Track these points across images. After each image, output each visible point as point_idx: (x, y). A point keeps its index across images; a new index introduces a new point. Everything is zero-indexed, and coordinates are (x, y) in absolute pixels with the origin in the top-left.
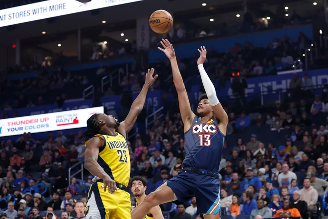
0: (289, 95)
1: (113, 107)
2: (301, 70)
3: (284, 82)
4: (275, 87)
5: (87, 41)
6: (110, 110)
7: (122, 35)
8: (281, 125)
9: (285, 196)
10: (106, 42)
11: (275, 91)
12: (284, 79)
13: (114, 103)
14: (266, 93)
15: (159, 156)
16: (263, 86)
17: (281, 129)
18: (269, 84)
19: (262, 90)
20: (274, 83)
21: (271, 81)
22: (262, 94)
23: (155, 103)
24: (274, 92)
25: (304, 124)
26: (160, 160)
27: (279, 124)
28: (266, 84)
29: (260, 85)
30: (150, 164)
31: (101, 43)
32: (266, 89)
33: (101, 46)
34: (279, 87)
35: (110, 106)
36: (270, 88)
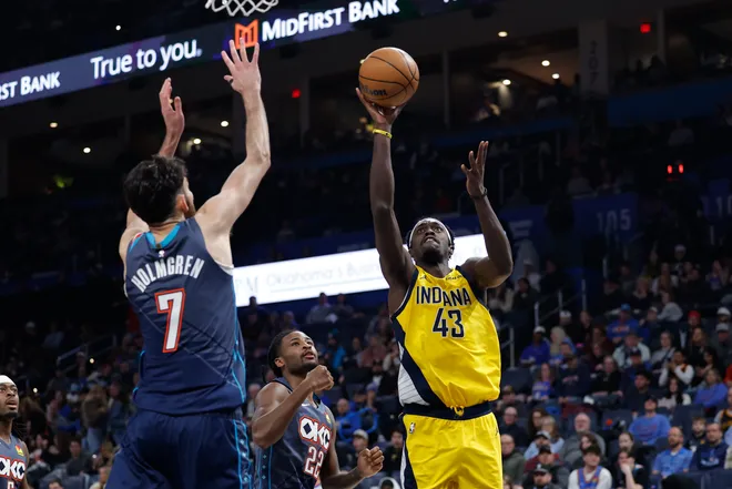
1: (526, 233)
5: (464, 81)
6: (521, 239)
7: (546, 63)
10: (507, 82)
23: (624, 222)
26: (638, 353)
30: (615, 363)
31: (497, 84)
33: (496, 91)
35: (519, 229)
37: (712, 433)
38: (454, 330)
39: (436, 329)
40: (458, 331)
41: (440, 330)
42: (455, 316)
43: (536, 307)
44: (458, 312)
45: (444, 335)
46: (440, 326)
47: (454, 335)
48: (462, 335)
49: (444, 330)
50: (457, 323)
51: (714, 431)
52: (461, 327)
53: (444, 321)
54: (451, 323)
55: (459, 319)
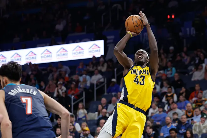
37: (184, 119)
38: (140, 82)
39: (135, 81)
40: (142, 83)
41: (136, 82)
42: (142, 78)
43: (115, 70)
44: (144, 77)
45: (137, 84)
46: (136, 80)
47: (140, 84)
48: (143, 84)
49: (137, 82)
50: (142, 80)
51: (184, 118)
52: (144, 82)
53: (138, 79)
54: (140, 80)
55: (144, 79)
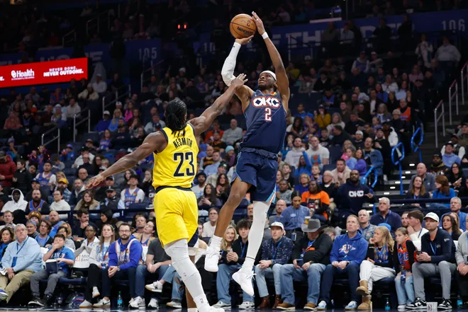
0: (324, 49)
1: (99, 58)
2: (340, 19)
3: (318, 33)
4: (307, 38)
8: (312, 87)
9: (316, 175)
11: (306, 44)
12: (318, 29)
13: (100, 53)
14: (295, 46)
15: (158, 122)
16: (291, 37)
17: (313, 92)
18: (299, 34)
19: (289, 42)
20: (306, 34)
21: (302, 31)
22: (289, 47)
23: (153, 54)
24: (305, 46)
25: (340, 87)
27: (310, 86)
28: (296, 35)
29: (288, 36)
32: (294, 42)
34: (312, 39)
36: (299, 40)
43: (104, 99)
